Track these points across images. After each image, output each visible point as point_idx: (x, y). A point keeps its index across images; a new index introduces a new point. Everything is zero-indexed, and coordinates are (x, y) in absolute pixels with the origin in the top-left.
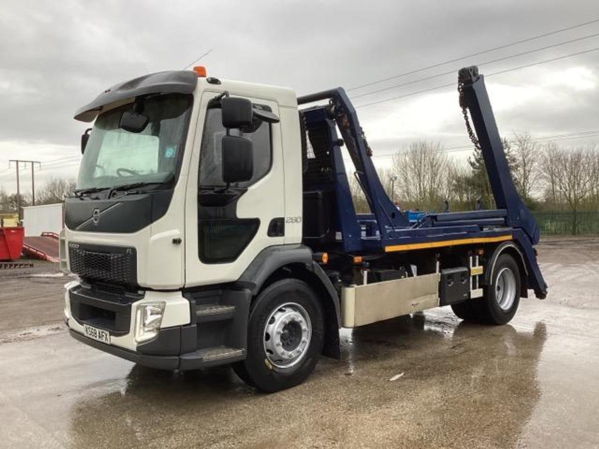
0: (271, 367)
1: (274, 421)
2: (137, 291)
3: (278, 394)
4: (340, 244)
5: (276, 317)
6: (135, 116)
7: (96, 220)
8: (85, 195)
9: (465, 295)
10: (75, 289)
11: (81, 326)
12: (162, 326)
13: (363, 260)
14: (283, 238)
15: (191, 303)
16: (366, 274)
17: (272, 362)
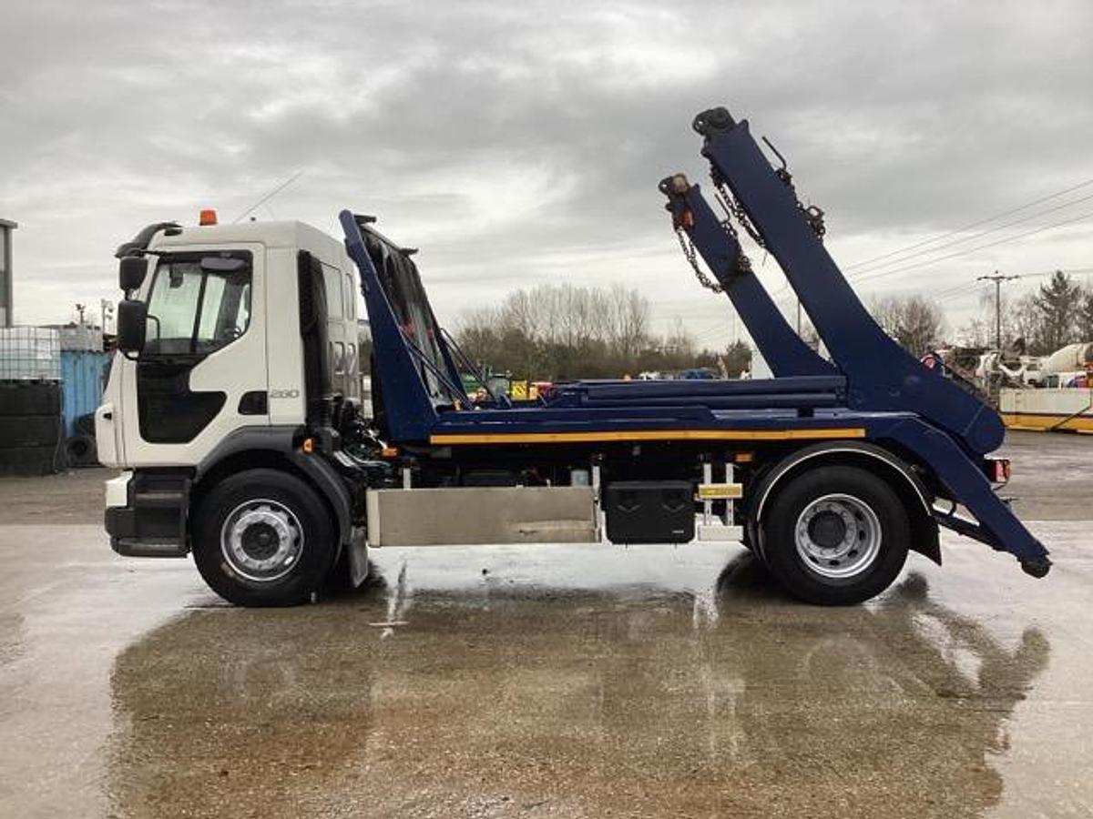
0: (231, 574)
5: (241, 516)
13: (401, 453)
14: (266, 417)
15: (128, 484)
16: (407, 473)
17: (236, 569)
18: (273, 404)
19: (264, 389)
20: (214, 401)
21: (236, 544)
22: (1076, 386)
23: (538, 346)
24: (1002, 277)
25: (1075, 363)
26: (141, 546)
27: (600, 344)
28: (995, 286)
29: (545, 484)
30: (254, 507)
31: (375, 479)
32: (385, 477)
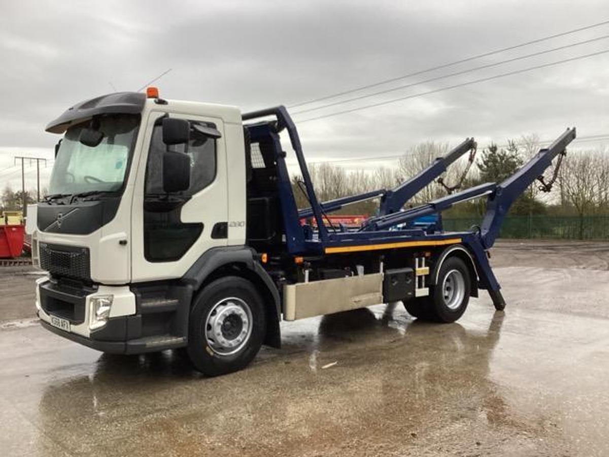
0: (212, 354)
1: (207, 398)
2: (92, 285)
3: (218, 378)
4: (285, 246)
5: (218, 310)
6: (92, 132)
7: (60, 222)
8: (53, 200)
9: (410, 294)
10: (45, 283)
11: (48, 316)
12: (111, 316)
13: (304, 261)
14: (226, 240)
15: (136, 296)
16: (307, 272)
18: (231, 231)
19: (226, 221)
20: (197, 228)
21: (217, 331)
30: (225, 304)
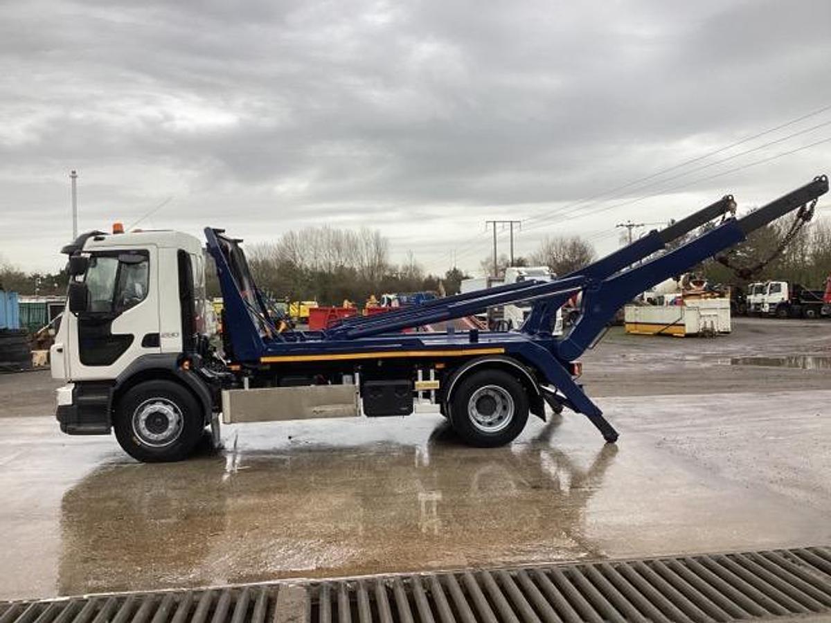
0: (139, 443)
5: (145, 408)
13: (243, 368)
14: (159, 349)
15: (73, 391)
16: (246, 380)
17: (141, 440)
18: (163, 341)
19: (157, 332)
20: (127, 340)
21: (142, 425)
22: (675, 303)
23: (305, 273)
24: (633, 225)
25: (676, 288)
26: (82, 428)
27: (352, 271)
28: (628, 231)
29: (328, 384)
30: (153, 403)
31: (226, 383)
32: (233, 382)
